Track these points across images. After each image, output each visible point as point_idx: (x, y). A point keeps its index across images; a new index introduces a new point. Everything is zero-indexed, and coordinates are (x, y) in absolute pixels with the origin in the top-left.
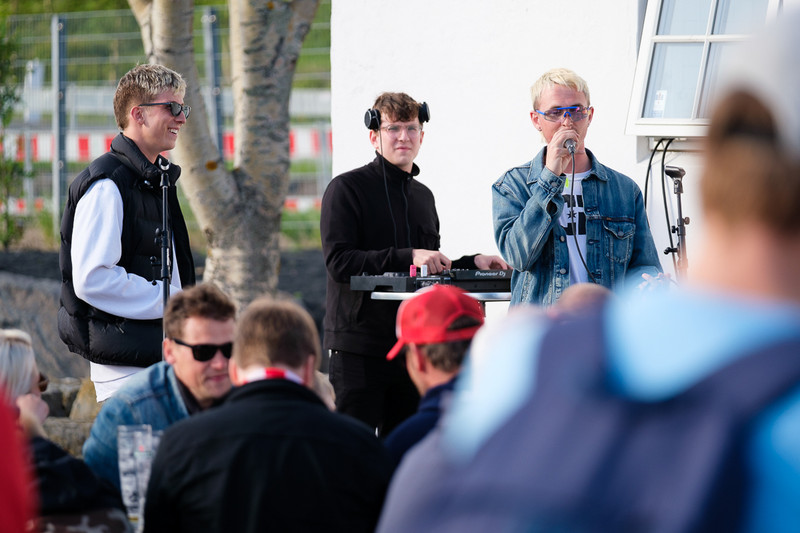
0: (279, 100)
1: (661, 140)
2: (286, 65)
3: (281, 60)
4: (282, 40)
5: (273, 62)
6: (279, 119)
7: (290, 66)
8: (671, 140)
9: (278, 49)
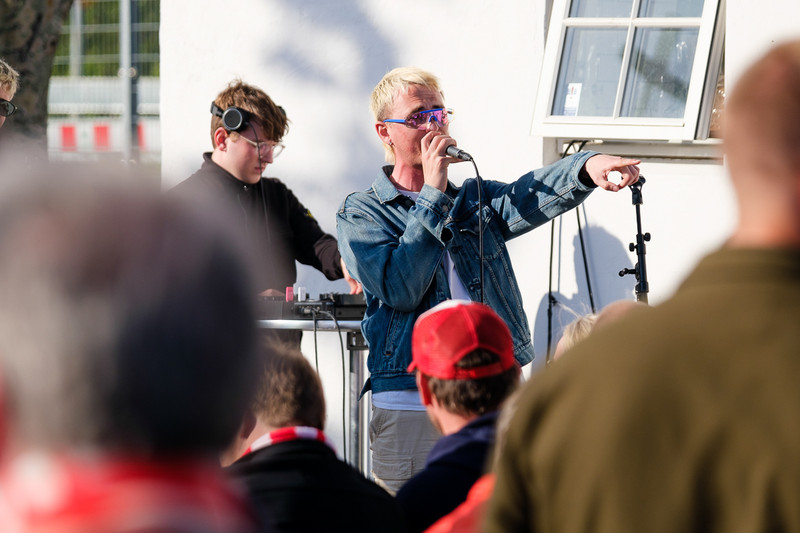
0: (35, 89)
1: (572, 143)
2: (44, 47)
3: (39, 42)
4: (39, 18)
5: (30, 43)
6: (36, 112)
7: (49, 49)
8: (584, 143)
9: (35, 28)
